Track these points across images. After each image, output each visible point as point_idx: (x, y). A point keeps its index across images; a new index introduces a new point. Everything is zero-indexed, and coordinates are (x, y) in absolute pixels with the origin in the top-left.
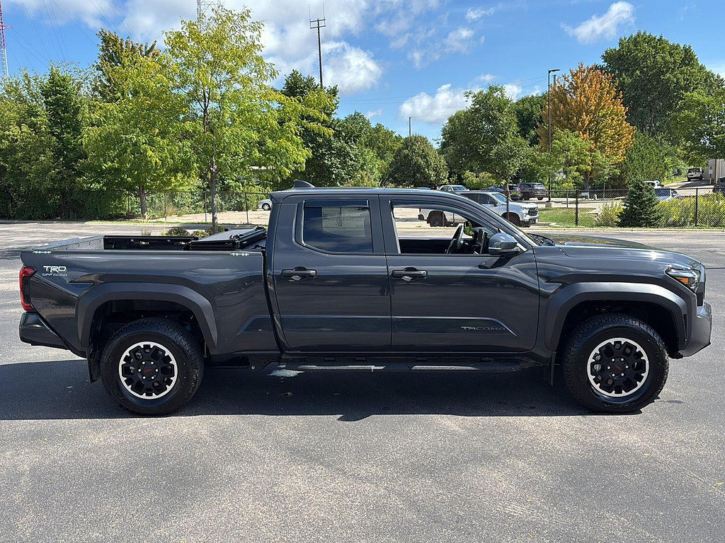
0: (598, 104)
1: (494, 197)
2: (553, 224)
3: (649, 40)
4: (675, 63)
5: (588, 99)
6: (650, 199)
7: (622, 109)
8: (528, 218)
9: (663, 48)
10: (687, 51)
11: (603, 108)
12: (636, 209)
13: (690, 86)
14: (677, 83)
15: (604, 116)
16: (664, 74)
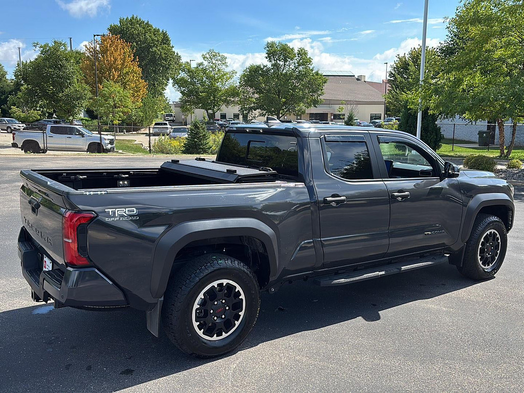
0: (123, 64)
1: (80, 129)
2: (120, 151)
3: (140, 23)
4: (158, 41)
5: (116, 60)
6: (204, 135)
7: (139, 70)
8: (109, 146)
9: (150, 29)
10: (165, 34)
11: (126, 67)
12: (197, 142)
13: (168, 59)
14: (161, 55)
15: (127, 73)
16: (151, 47)
